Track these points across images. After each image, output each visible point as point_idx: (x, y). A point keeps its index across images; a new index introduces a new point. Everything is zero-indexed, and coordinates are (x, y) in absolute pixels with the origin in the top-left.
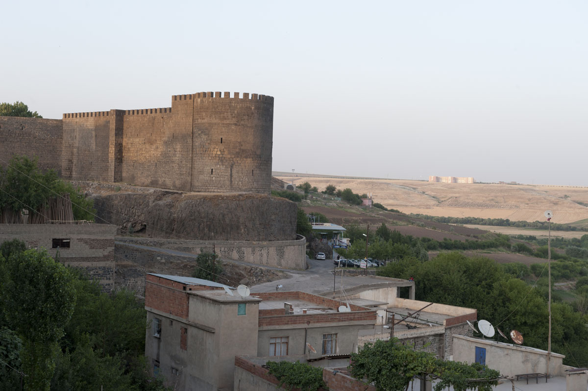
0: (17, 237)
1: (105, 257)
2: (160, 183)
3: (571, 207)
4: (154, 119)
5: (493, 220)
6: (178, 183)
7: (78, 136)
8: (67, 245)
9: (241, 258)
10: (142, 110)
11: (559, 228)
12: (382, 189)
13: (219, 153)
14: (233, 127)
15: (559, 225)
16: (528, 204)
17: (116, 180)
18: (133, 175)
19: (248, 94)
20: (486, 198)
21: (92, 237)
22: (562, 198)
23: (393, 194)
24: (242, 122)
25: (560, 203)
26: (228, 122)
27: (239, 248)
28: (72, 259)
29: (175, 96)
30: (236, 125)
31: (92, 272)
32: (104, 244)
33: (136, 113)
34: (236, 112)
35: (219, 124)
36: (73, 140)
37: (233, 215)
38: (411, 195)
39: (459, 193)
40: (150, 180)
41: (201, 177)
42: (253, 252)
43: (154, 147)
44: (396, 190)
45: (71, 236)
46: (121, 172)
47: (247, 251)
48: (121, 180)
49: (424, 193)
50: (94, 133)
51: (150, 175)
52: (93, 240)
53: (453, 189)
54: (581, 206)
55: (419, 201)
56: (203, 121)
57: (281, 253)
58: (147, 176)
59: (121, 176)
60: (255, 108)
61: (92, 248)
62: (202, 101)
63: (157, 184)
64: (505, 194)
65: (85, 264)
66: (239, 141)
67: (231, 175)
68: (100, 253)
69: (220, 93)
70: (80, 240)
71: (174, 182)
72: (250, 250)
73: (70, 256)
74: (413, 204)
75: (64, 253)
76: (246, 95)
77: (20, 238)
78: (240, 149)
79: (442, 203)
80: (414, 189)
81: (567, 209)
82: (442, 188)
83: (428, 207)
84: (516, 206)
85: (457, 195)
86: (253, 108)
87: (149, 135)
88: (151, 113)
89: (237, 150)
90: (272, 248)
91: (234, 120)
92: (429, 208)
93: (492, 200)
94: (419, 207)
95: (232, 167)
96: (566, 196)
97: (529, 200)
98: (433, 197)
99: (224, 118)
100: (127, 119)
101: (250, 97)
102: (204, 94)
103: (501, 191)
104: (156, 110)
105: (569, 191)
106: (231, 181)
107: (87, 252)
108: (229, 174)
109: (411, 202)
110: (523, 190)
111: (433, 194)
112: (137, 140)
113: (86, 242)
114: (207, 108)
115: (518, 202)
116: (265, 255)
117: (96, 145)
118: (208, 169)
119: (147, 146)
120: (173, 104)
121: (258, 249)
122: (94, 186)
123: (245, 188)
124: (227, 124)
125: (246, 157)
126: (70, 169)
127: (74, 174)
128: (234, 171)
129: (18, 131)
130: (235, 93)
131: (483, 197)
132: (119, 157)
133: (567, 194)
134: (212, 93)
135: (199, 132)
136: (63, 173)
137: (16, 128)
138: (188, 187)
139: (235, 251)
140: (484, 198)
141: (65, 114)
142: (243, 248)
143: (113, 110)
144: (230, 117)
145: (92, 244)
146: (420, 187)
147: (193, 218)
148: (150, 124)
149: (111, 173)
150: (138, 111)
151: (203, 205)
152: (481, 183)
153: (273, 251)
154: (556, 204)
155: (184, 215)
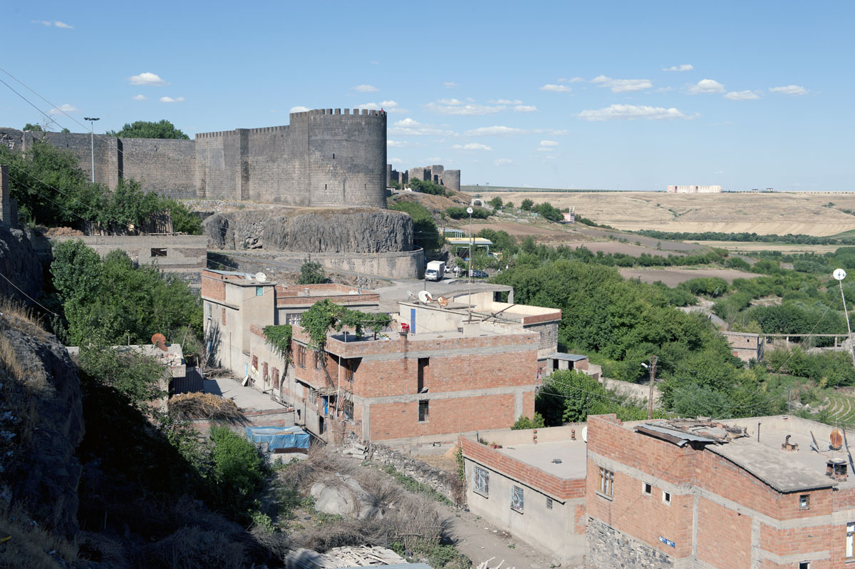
0: (120, 247)
1: (198, 264)
2: (282, 199)
3: (834, 217)
4: (275, 136)
5: (737, 234)
6: (298, 199)
7: (209, 156)
8: (164, 254)
9: (352, 269)
10: (265, 129)
11: (814, 241)
12: (609, 203)
13: (332, 168)
14: (345, 143)
15: (815, 238)
16: (783, 215)
17: (243, 198)
18: (258, 193)
19: (358, 110)
20: (733, 209)
21: (186, 247)
22: (825, 206)
23: (621, 208)
24: (353, 138)
25: (821, 212)
26: (339, 138)
27: (350, 259)
28: (169, 266)
29: (293, 114)
30: (347, 140)
31: (187, 278)
32: (197, 253)
33: (259, 131)
34: (346, 128)
35: (330, 140)
36: (205, 159)
37: (343, 228)
38: (643, 209)
39: (700, 205)
40: (273, 198)
41: (317, 193)
42: (364, 262)
43: (276, 164)
44: (625, 204)
45: (168, 246)
46: (248, 190)
47: (358, 262)
48: (249, 198)
49: (659, 205)
50: (223, 152)
51: (273, 193)
52: (188, 249)
53: (694, 201)
54: (848, 215)
55: (652, 216)
56: (317, 138)
57: (392, 263)
58: (272, 193)
59: (248, 194)
60: (366, 124)
61: (186, 256)
62: (315, 118)
63: (280, 201)
64: (756, 204)
65: (181, 270)
66: (351, 156)
67: (344, 190)
68: (194, 261)
69: (331, 110)
70: (176, 249)
71: (295, 199)
72: (361, 260)
73: (167, 263)
74: (645, 219)
75: (161, 260)
76: (356, 111)
77: (123, 248)
78: (352, 164)
79: (680, 217)
80: (648, 201)
81: (830, 219)
82: (681, 199)
83: (662, 222)
84: (767, 218)
85: (698, 207)
86: (363, 123)
87: (271, 153)
88: (272, 130)
89: (349, 165)
90: (383, 259)
91: (345, 136)
92: (664, 224)
93: (740, 211)
94: (651, 222)
95: (344, 181)
96: (830, 203)
97: (785, 210)
98: (670, 210)
99: (336, 135)
100: (251, 137)
101: (360, 113)
102: (317, 111)
103: (751, 200)
104: (276, 128)
105: (835, 198)
106: (344, 196)
107: (182, 259)
108: (342, 189)
109: (643, 217)
110: (777, 198)
111: (669, 206)
112: (261, 158)
113: (181, 251)
114: (320, 125)
115: (771, 213)
116: (376, 266)
117: (226, 164)
118: (322, 185)
119: (270, 164)
120: (291, 122)
121: (369, 260)
122: (222, 204)
123: (358, 202)
124: (338, 140)
125: (358, 172)
126: (203, 189)
127: (208, 194)
128: (347, 186)
129: (152, 153)
130: (345, 110)
131: (728, 208)
132: (245, 175)
133: (833, 201)
134: (324, 110)
135: (314, 149)
136: (198, 193)
137: (151, 150)
138: (307, 202)
139: (345, 262)
140: (730, 210)
141: (197, 135)
142: (353, 260)
143: (238, 129)
144: (341, 133)
145: (186, 253)
146: (654, 200)
147: (304, 231)
148: (272, 142)
149: (239, 192)
150: (261, 129)
151: (315, 219)
152: (729, 192)
153: (383, 261)
154: (817, 213)
155: (296, 229)
